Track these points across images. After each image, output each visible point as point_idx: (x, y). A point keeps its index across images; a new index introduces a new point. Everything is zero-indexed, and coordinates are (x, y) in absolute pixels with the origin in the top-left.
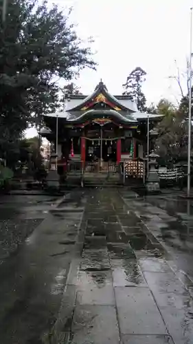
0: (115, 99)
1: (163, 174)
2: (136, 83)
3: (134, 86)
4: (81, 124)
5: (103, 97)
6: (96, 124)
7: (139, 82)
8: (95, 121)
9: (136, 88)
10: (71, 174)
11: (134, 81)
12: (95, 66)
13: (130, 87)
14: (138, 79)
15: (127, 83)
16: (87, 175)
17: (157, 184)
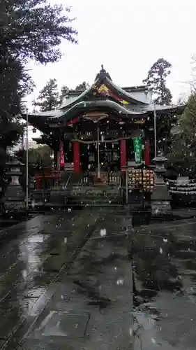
0: (124, 92)
1: (181, 186)
2: (159, 77)
3: (157, 80)
4: (68, 121)
5: (106, 89)
6: (88, 121)
7: (163, 77)
8: (87, 116)
9: (160, 83)
10: (55, 188)
11: (156, 76)
12: (73, 35)
13: (152, 82)
14: (161, 72)
15: (148, 78)
16: (77, 190)
17: (167, 203)
